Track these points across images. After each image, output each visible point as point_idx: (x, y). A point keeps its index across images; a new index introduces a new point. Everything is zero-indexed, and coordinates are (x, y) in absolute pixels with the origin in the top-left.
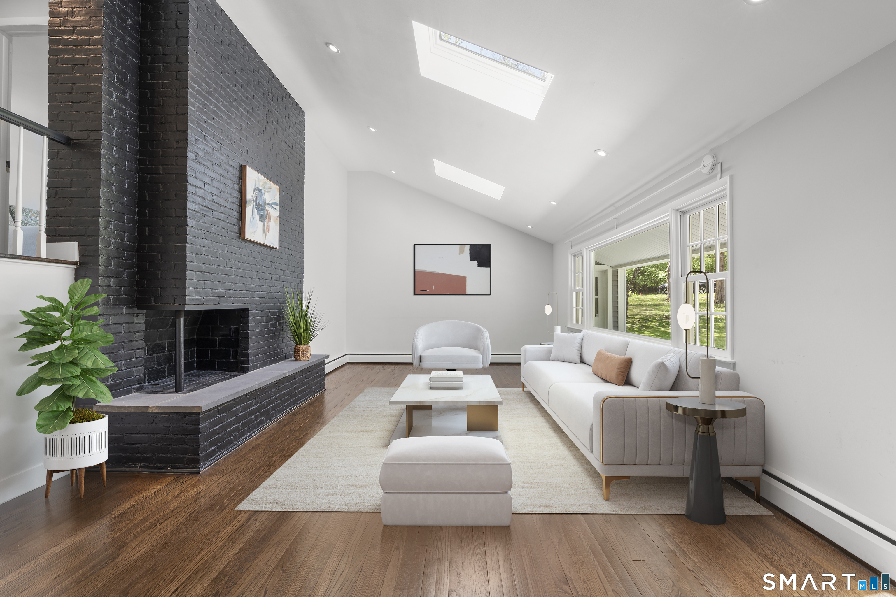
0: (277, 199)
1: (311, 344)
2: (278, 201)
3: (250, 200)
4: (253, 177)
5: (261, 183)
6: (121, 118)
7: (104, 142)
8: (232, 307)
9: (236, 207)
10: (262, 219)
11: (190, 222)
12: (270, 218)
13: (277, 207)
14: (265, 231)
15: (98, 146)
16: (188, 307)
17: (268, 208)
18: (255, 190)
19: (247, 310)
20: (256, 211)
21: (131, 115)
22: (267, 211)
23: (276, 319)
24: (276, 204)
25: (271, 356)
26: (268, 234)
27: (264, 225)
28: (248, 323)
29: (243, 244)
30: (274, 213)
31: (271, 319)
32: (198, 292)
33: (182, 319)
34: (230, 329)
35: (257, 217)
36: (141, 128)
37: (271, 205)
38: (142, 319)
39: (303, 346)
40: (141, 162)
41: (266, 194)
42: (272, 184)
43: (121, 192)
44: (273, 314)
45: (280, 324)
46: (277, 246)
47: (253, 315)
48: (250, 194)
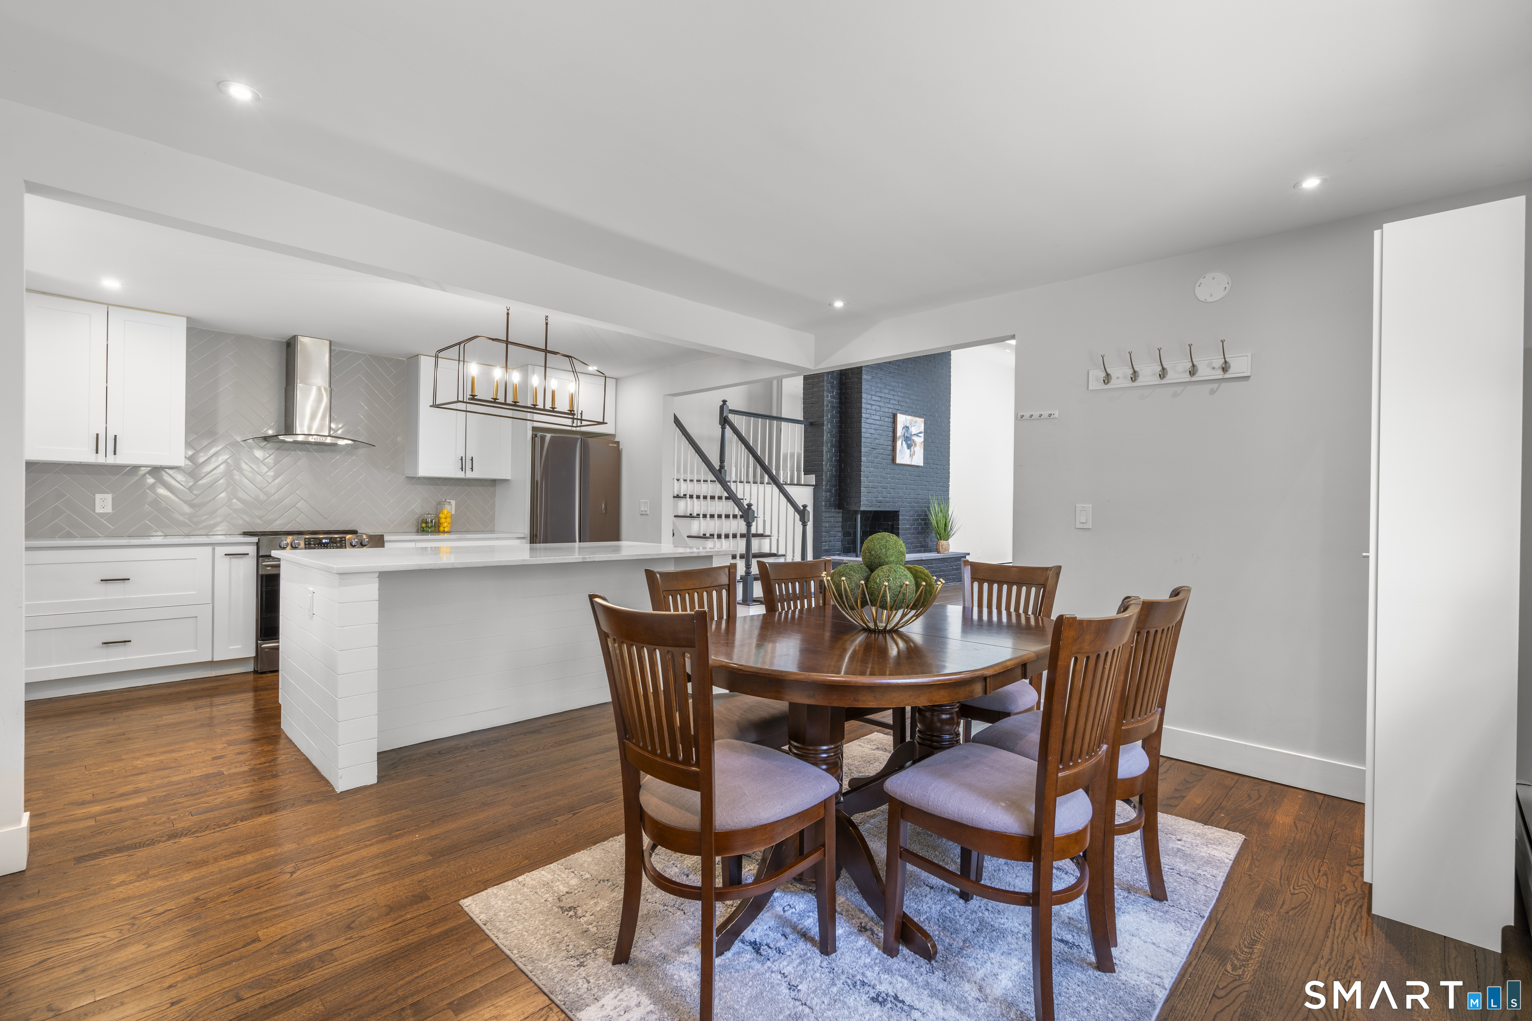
0: (922, 429)
1: (950, 540)
2: (923, 431)
3: (899, 436)
4: (902, 419)
5: (908, 422)
6: (832, 407)
7: (825, 423)
8: (888, 509)
9: (890, 443)
10: (909, 447)
11: (863, 459)
12: (915, 445)
13: (922, 435)
14: (911, 456)
15: (823, 425)
16: (862, 509)
17: (915, 438)
18: (903, 428)
19: (898, 511)
20: (904, 443)
21: (836, 402)
22: (913, 440)
23: (922, 520)
24: (921, 433)
25: (917, 547)
26: (914, 457)
27: (911, 451)
28: (899, 520)
29: (896, 467)
30: (919, 440)
31: (918, 519)
32: (867, 500)
33: (859, 516)
34: (888, 524)
35: (905, 446)
36: (841, 408)
37: (917, 435)
38: (841, 515)
39: (943, 542)
40: (840, 427)
41: (913, 428)
42: (917, 419)
43: (832, 446)
44: (919, 515)
45: (925, 524)
46: (922, 464)
47: (902, 515)
48: (900, 432)
